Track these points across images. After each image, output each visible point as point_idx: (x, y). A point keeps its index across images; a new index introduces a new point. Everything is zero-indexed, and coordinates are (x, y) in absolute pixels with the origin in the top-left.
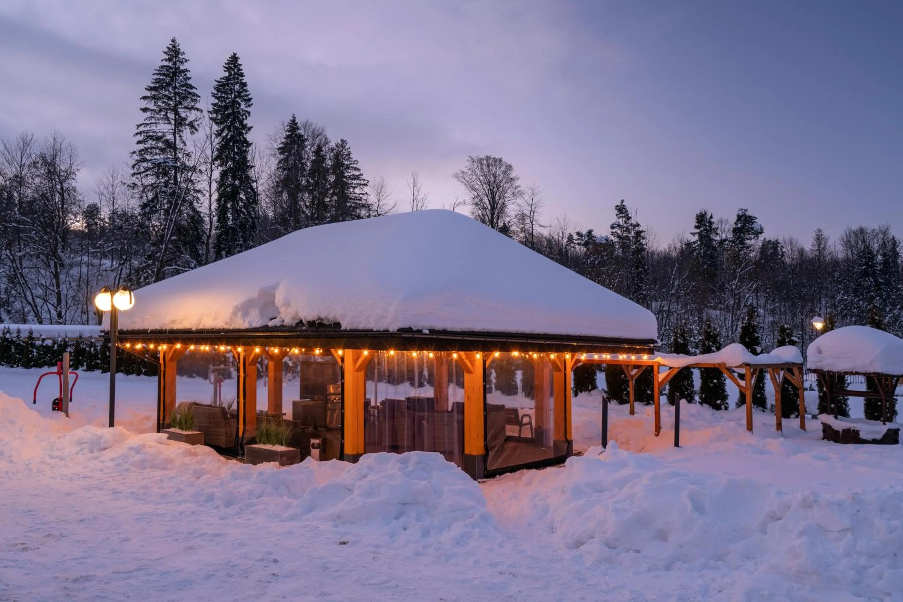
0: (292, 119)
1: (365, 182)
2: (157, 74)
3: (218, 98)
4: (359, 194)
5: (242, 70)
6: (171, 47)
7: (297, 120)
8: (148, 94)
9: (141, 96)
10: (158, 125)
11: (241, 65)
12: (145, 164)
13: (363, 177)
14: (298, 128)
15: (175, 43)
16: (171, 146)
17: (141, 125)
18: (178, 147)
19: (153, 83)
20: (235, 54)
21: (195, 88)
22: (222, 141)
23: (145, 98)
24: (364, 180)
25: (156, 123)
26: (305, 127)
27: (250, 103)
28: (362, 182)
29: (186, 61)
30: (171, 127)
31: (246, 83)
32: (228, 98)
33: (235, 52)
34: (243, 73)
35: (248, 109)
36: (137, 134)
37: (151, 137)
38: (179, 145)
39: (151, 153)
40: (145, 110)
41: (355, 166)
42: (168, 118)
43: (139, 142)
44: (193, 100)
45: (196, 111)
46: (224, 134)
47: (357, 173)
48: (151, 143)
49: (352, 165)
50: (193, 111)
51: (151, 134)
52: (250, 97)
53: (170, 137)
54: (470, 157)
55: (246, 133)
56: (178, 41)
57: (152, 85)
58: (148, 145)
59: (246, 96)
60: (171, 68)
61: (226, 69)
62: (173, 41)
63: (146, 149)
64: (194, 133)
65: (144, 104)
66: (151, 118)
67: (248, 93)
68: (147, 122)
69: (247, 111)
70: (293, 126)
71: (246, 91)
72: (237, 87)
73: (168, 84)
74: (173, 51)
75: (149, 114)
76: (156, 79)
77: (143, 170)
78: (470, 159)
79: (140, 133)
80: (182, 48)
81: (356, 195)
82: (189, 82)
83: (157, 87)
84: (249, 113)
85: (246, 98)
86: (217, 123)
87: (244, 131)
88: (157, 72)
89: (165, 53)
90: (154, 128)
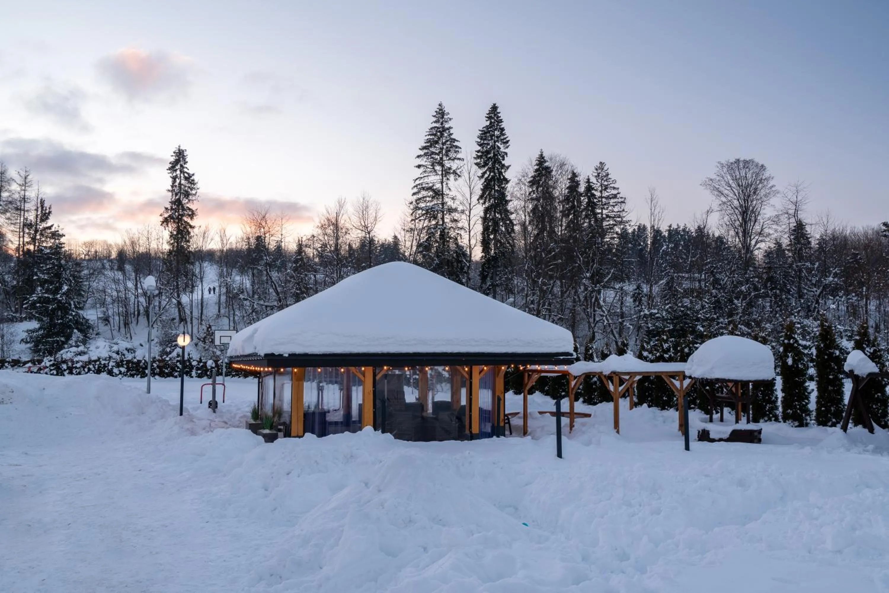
0: (540, 153)
1: (622, 200)
2: (429, 135)
3: (480, 145)
4: (617, 212)
5: (500, 117)
6: (438, 110)
7: (544, 155)
8: (422, 152)
9: (416, 156)
10: (429, 177)
11: (499, 113)
12: (420, 212)
13: (621, 195)
14: (545, 161)
15: (442, 106)
16: (438, 194)
17: (417, 179)
18: (444, 192)
19: (425, 143)
20: (494, 105)
21: (457, 141)
22: (485, 182)
23: (418, 157)
24: (622, 198)
25: (427, 176)
26: (551, 159)
27: (508, 145)
28: (620, 200)
29: (450, 119)
30: (439, 177)
31: (503, 128)
32: (488, 144)
33: (494, 103)
34: (501, 120)
35: (506, 151)
36: (414, 187)
37: (423, 188)
38: (446, 191)
39: (425, 201)
40: (419, 166)
41: (612, 185)
42: (435, 171)
43: (414, 194)
44: (456, 152)
45: (458, 161)
46: (486, 176)
47: (614, 192)
48: (424, 193)
49: (611, 185)
50: (456, 161)
51: (424, 186)
52: (507, 139)
53: (438, 186)
54: (719, 163)
55: (505, 172)
56: (444, 104)
57: (425, 145)
58: (420, 196)
59: (505, 139)
60: (438, 128)
61: (487, 119)
62: (440, 105)
63: (420, 199)
64: (457, 179)
65: (419, 162)
66: (425, 172)
67: (505, 136)
68: (422, 176)
69: (505, 153)
70: (541, 160)
71: (504, 135)
72: (497, 133)
73: (437, 142)
74: (439, 113)
75: (422, 169)
76: (427, 139)
77: (418, 216)
78: (718, 165)
79: (416, 186)
80: (446, 110)
81: (615, 214)
82: (452, 137)
83: (428, 146)
84: (506, 154)
85: (505, 141)
86: (480, 167)
87: (503, 171)
88: (428, 133)
89: (434, 116)
90: (426, 180)
